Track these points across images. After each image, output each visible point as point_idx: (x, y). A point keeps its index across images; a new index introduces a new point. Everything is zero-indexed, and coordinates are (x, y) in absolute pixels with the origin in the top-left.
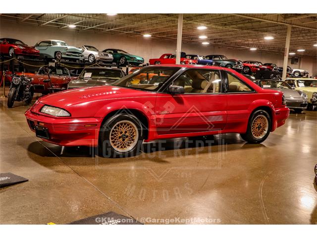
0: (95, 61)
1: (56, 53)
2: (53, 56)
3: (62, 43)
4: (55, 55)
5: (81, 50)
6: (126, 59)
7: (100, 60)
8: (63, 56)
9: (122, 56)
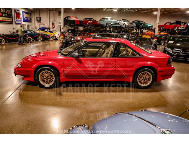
0: (125, 27)
1: (107, 23)
2: (106, 25)
3: (111, 18)
4: (107, 24)
5: (119, 21)
6: (142, 26)
7: (129, 26)
8: (110, 25)
9: (141, 24)
